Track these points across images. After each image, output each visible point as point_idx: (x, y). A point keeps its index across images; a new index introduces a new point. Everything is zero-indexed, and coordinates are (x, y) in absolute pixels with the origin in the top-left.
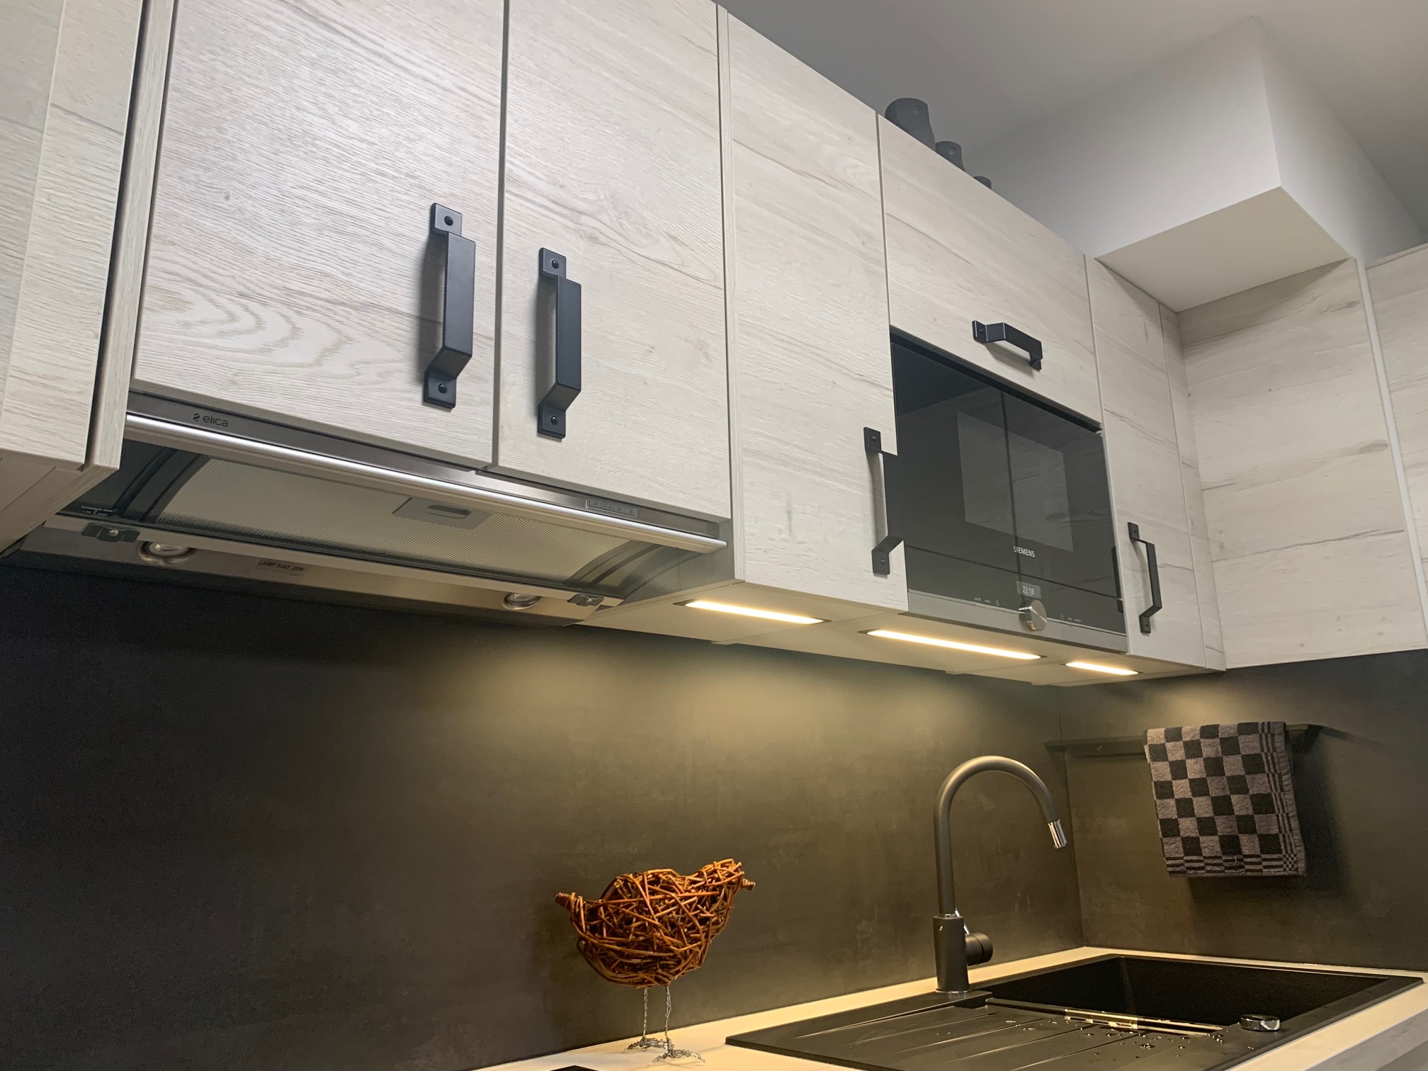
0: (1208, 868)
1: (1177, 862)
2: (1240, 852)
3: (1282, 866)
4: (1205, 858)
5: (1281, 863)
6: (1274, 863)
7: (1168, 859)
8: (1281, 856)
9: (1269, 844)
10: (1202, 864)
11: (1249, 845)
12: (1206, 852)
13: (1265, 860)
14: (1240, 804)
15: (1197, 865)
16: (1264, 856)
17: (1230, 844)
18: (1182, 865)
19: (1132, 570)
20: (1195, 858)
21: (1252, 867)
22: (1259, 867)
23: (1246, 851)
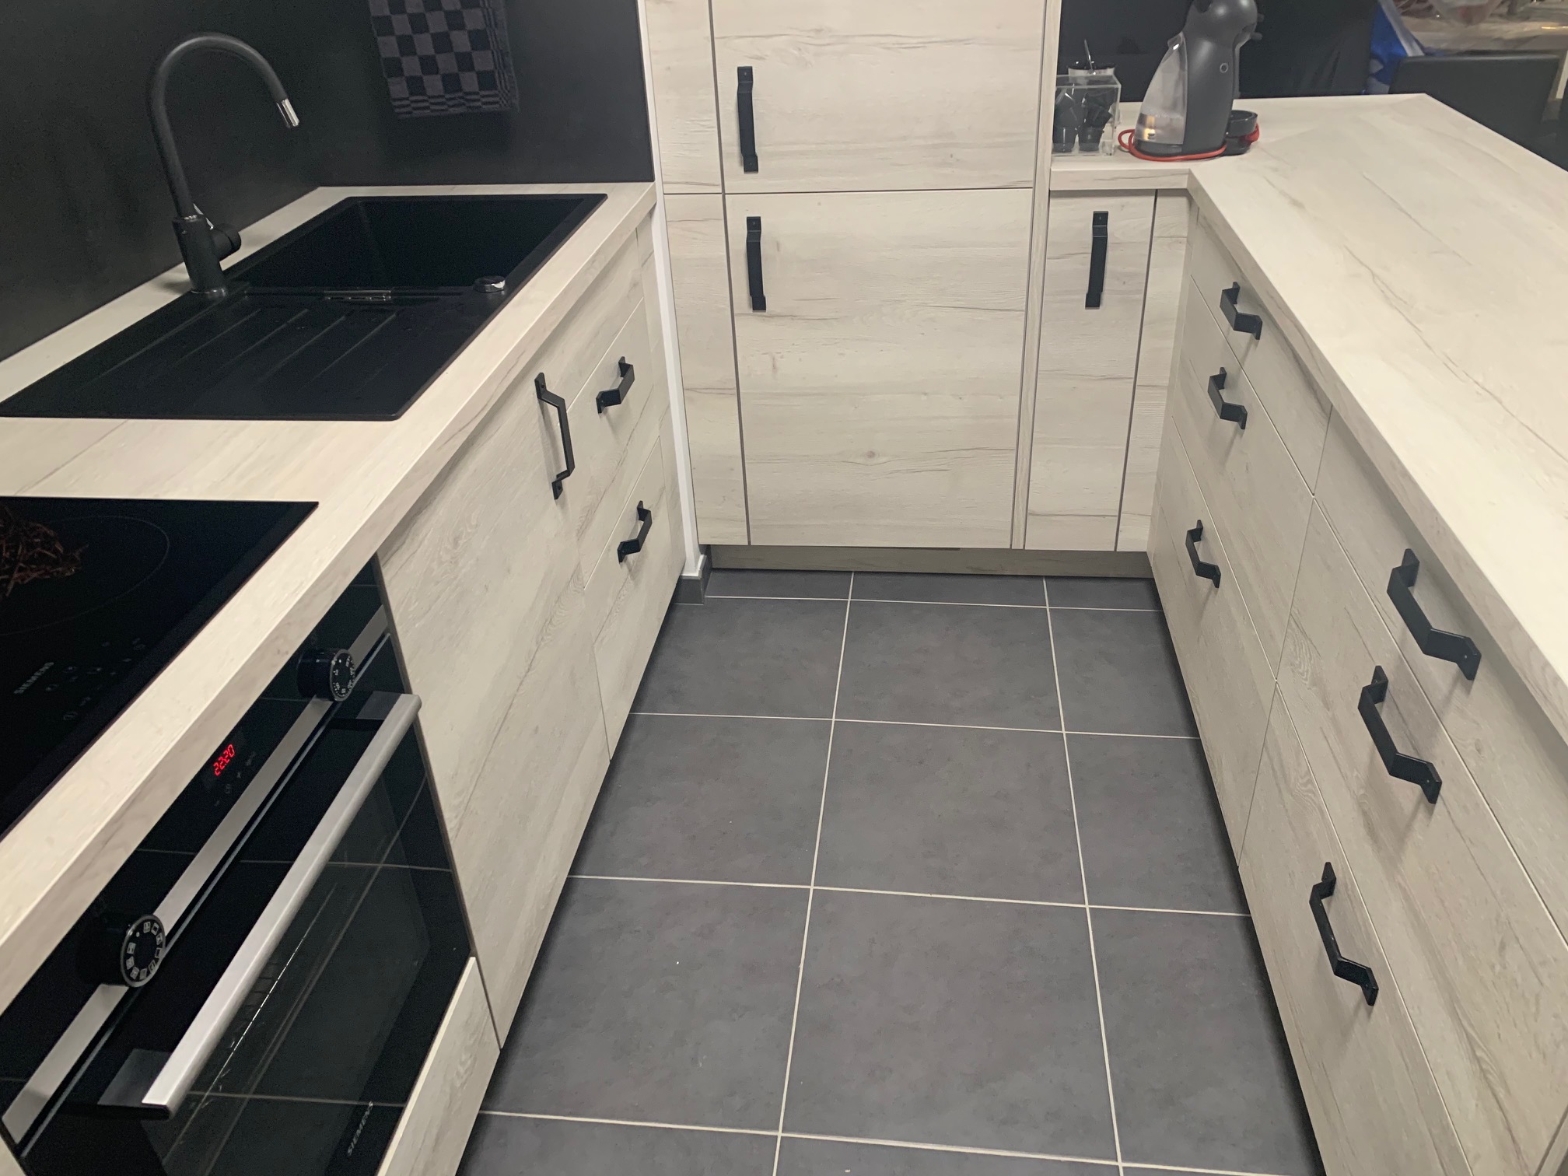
0: (433, 107)
1: (403, 103)
2: (461, 90)
3: (497, 103)
4: (429, 97)
5: (497, 99)
6: (491, 100)
7: (395, 100)
8: (497, 92)
9: (487, 80)
10: (427, 104)
11: (469, 82)
12: (429, 92)
13: (483, 96)
14: (461, 41)
15: (423, 105)
16: (483, 93)
17: (452, 83)
18: (408, 106)
20: (420, 98)
21: (472, 104)
22: (479, 104)
23: (466, 89)
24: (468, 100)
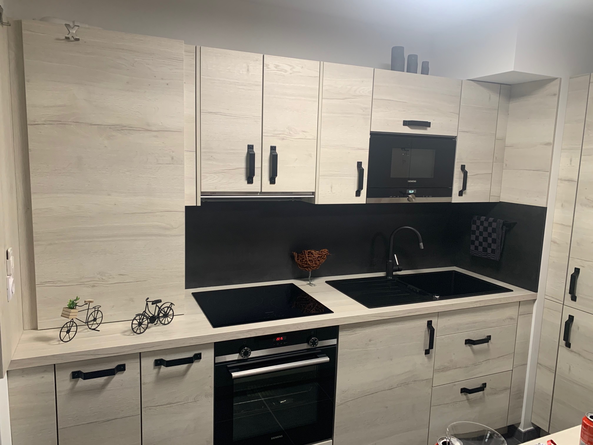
0: (479, 254)
1: (472, 251)
2: (487, 252)
3: (494, 257)
5: (494, 256)
6: (493, 256)
7: (471, 250)
9: (493, 251)
10: (478, 253)
11: (489, 251)
12: (479, 250)
14: (490, 240)
15: (476, 253)
16: (491, 254)
17: (485, 250)
18: (473, 252)
19: (459, 179)
20: (477, 251)
21: (489, 256)
22: (490, 257)
23: (488, 252)
24: (488, 255)
